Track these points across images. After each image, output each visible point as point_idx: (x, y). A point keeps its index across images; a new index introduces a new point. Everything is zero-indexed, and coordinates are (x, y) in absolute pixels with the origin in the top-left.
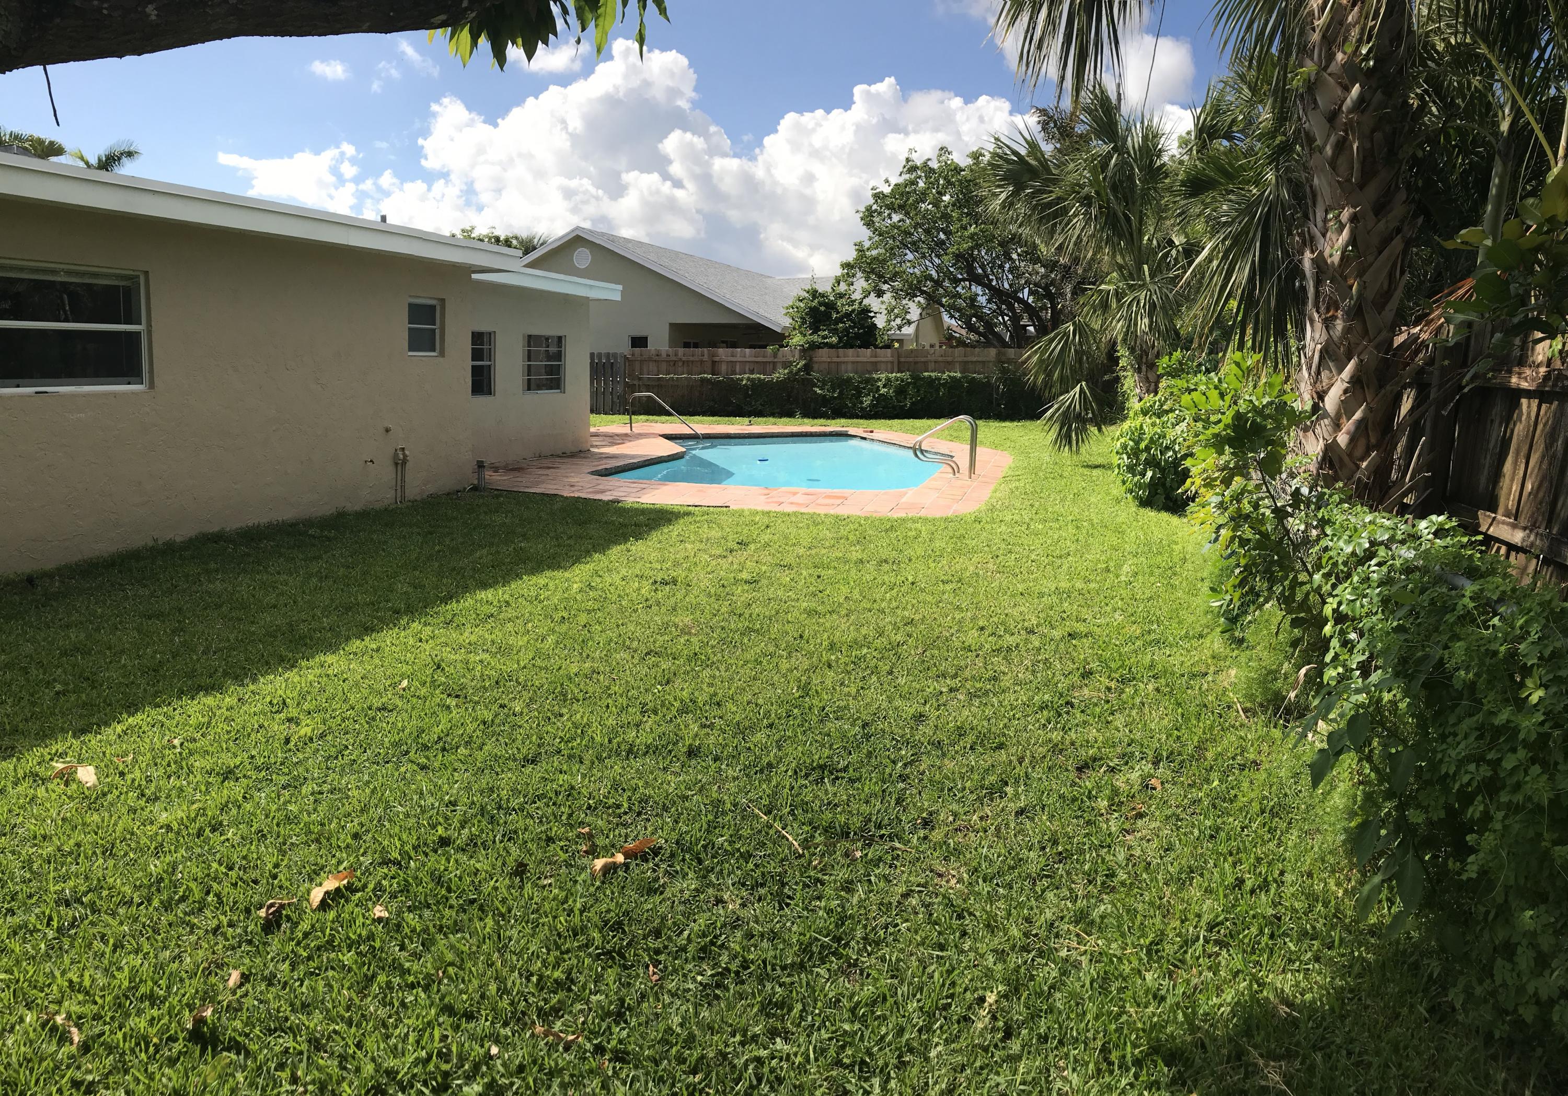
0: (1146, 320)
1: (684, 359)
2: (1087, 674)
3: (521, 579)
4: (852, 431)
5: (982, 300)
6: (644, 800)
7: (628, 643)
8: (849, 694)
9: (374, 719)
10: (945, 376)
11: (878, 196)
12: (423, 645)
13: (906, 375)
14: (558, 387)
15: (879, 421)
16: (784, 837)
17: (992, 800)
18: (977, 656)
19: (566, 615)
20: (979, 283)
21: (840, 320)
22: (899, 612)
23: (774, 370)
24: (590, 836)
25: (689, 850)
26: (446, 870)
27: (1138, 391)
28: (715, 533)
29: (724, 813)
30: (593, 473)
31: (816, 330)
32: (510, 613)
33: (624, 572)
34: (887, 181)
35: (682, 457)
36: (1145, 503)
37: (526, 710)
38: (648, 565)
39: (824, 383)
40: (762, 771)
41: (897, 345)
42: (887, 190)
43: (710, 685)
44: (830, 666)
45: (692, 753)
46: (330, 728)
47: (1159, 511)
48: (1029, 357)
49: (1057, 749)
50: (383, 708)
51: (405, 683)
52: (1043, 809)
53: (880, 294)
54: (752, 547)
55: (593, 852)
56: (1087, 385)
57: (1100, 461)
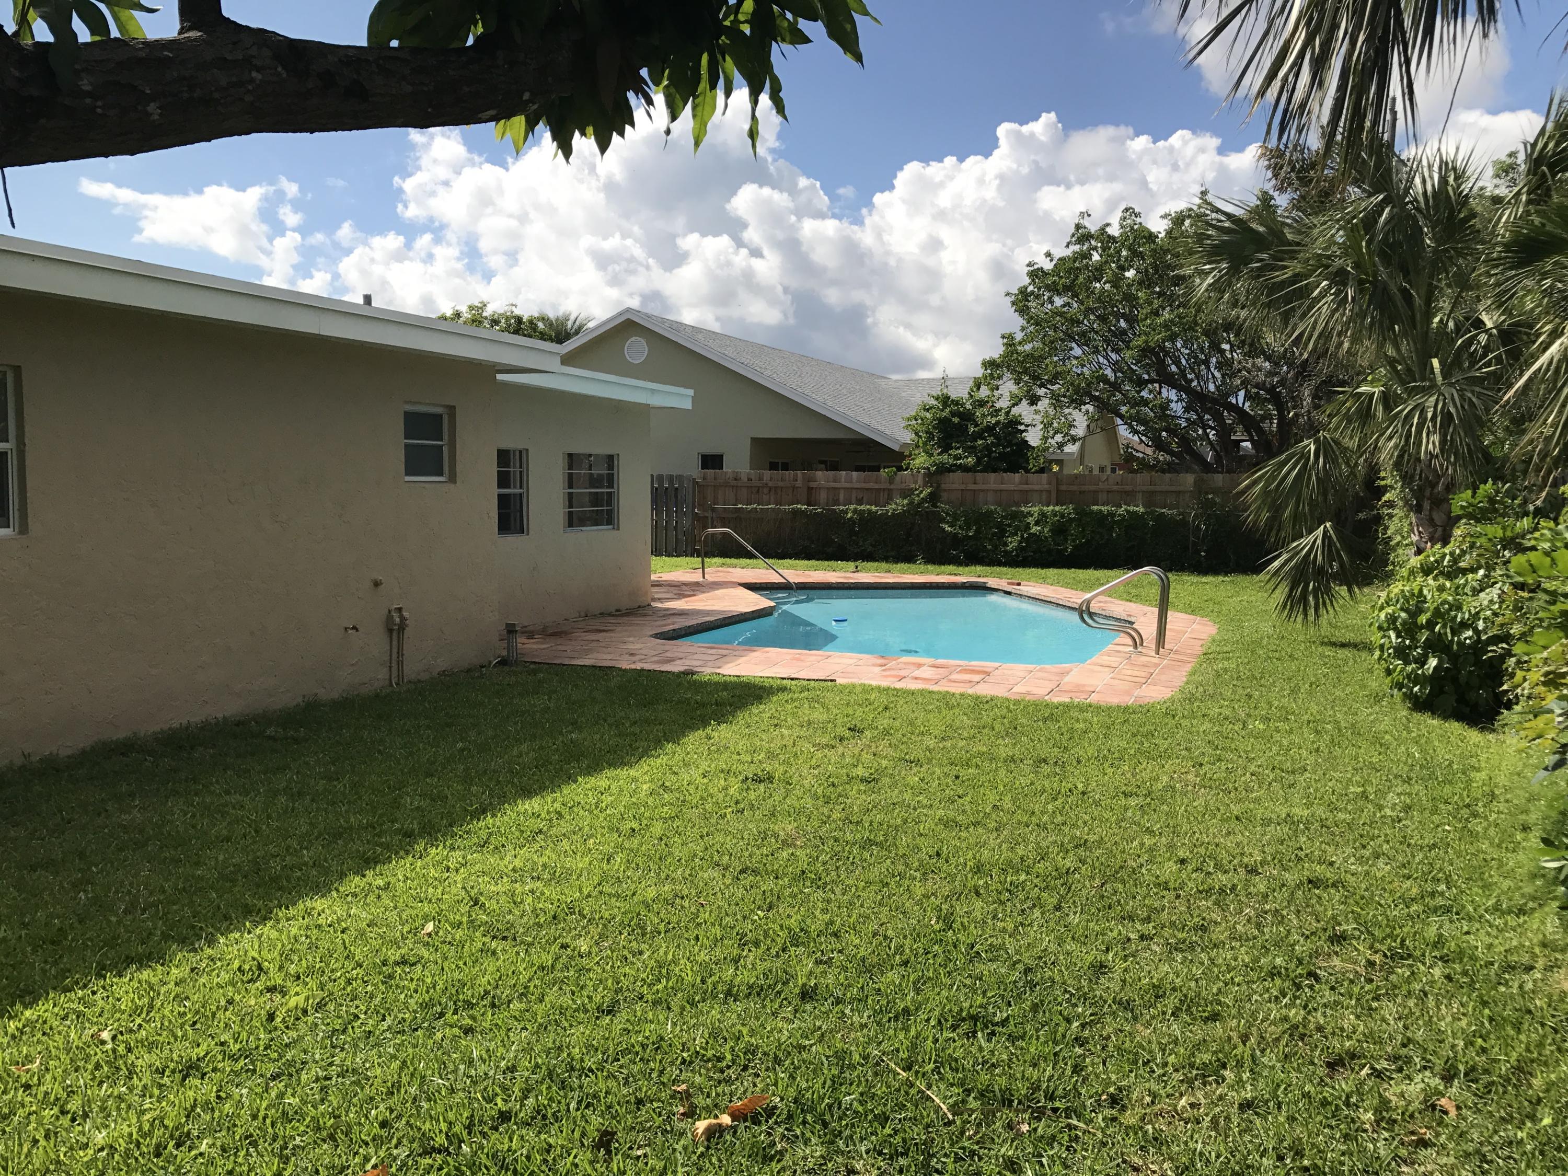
0: (1436, 438)
1: (770, 484)
2: (1339, 939)
3: (575, 781)
4: (992, 582)
5: (1177, 408)
6: (751, 1051)
7: (716, 858)
8: (1004, 930)
9: (391, 977)
10: (1121, 511)
11: (1036, 274)
12: (452, 874)
13: (1068, 509)
14: (609, 522)
15: (1028, 571)
16: (929, 1098)
17: (1204, 1084)
18: (1178, 897)
19: (635, 825)
20: (1173, 385)
21: (979, 435)
22: (1066, 829)
23: (889, 500)
24: (688, 1095)
25: (812, 1109)
26: (509, 1150)
27: (1415, 538)
28: (818, 715)
29: (852, 1067)
30: (658, 636)
31: (946, 449)
32: (564, 827)
33: (704, 766)
34: (1048, 255)
35: (771, 614)
36: (1420, 705)
37: (595, 949)
38: (735, 757)
39: (956, 517)
40: (896, 1018)
41: (1055, 468)
42: (1048, 266)
43: (825, 911)
44: (978, 894)
45: (806, 995)
46: (332, 994)
47: (1445, 717)
48: (1249, 487)
49: (1297, 1032)
50: (403, 962)
51: (430, 927)
52: (1279, 1108)
53: (1034, 400)
54: (868, 733)
55: (691, 1114)
56: (1333, 527)
57: (1350, 636)
